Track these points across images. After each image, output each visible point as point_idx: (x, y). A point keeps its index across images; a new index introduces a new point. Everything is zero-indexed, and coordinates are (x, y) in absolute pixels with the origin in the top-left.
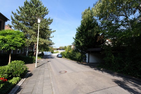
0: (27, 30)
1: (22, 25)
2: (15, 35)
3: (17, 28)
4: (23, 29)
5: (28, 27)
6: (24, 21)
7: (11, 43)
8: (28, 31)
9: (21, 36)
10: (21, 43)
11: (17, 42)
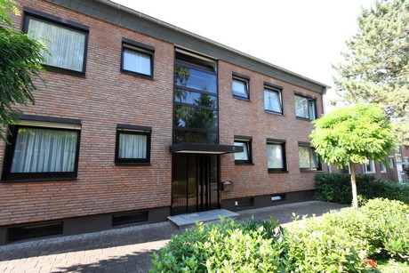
0: (384, 93)
1: (363, 85)
2: (355, 119)
3: (351, 100)
4: (368, 96)
5: (385, 84)
6: (369, 71)
7: (349, 145)
8: (390, 96)
9: (372, 116)
10: (378, 138)
11: (365, 140)
